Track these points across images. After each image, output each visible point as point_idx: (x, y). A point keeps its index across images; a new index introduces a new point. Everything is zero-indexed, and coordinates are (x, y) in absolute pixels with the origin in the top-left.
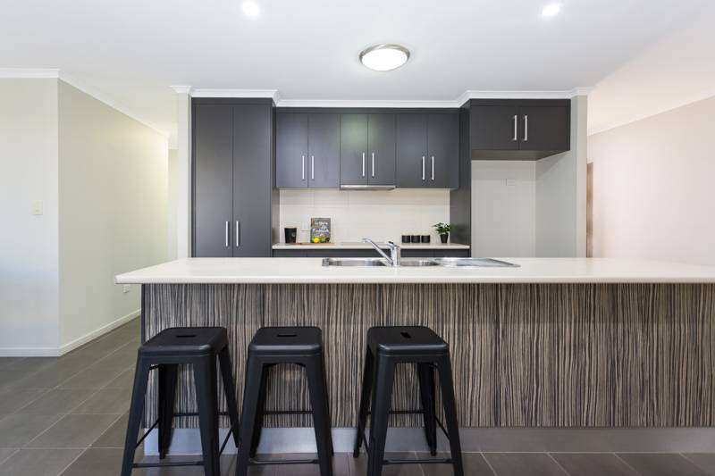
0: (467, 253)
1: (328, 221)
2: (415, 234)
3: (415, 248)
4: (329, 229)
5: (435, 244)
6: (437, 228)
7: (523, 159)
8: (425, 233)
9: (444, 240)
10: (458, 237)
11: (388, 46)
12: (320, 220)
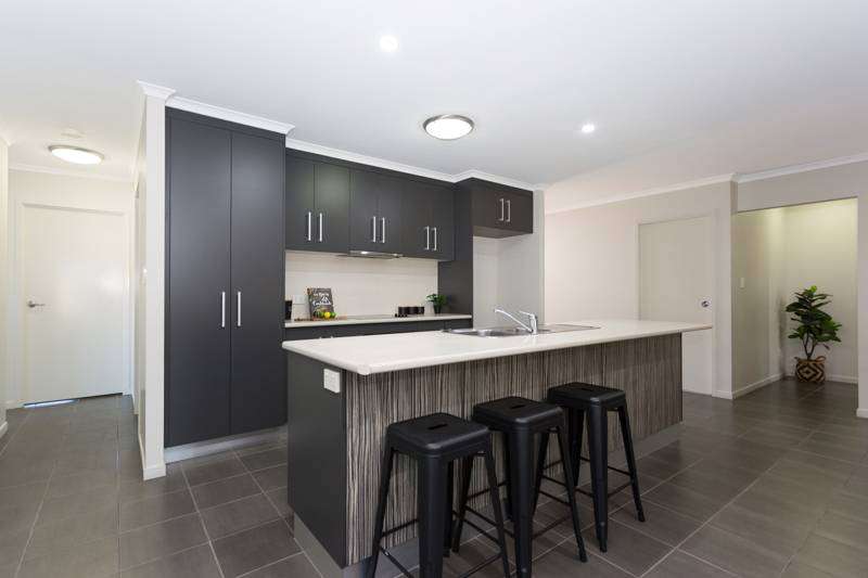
0: (469, 324)
1: (329, 291)
2: (412, 305)
3: (407, 321)
4: (332, 302)
5: (429, 315)
6: (432, 298)
7: (487, 237)
8: (419, 304)
9: (438, 310)
10: (453, 307)
11: (457, 117)
12: (319, 290)
